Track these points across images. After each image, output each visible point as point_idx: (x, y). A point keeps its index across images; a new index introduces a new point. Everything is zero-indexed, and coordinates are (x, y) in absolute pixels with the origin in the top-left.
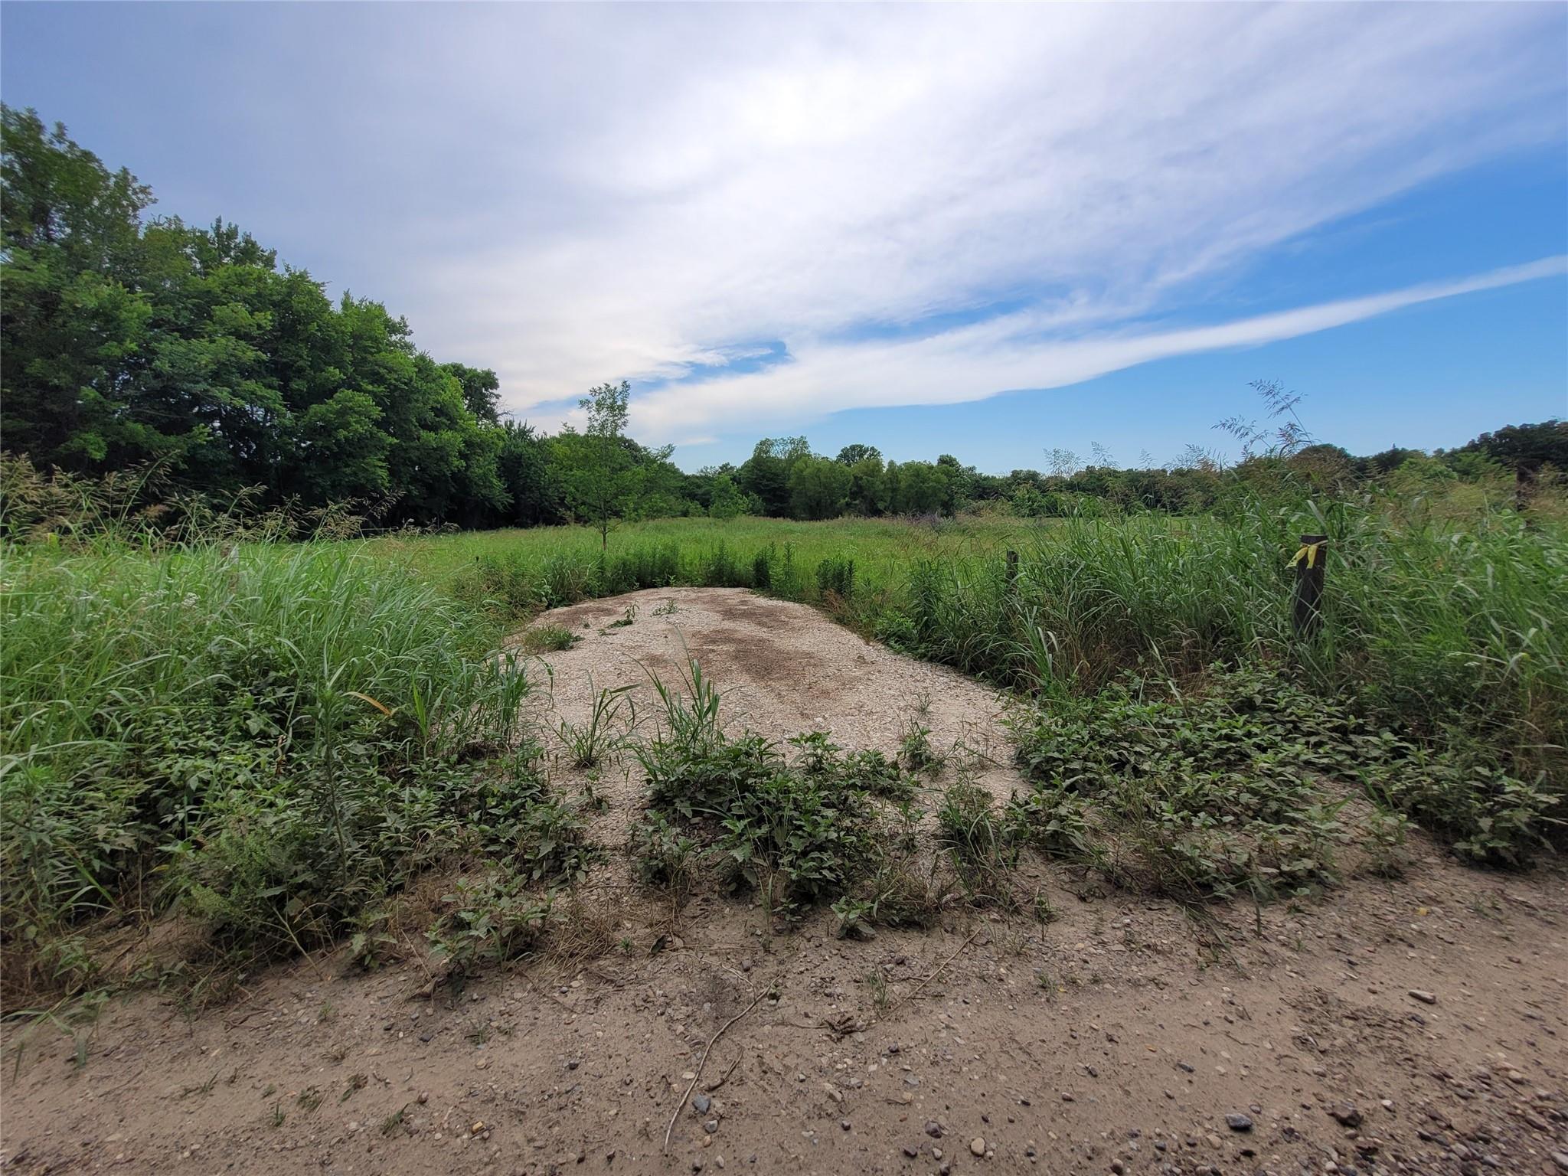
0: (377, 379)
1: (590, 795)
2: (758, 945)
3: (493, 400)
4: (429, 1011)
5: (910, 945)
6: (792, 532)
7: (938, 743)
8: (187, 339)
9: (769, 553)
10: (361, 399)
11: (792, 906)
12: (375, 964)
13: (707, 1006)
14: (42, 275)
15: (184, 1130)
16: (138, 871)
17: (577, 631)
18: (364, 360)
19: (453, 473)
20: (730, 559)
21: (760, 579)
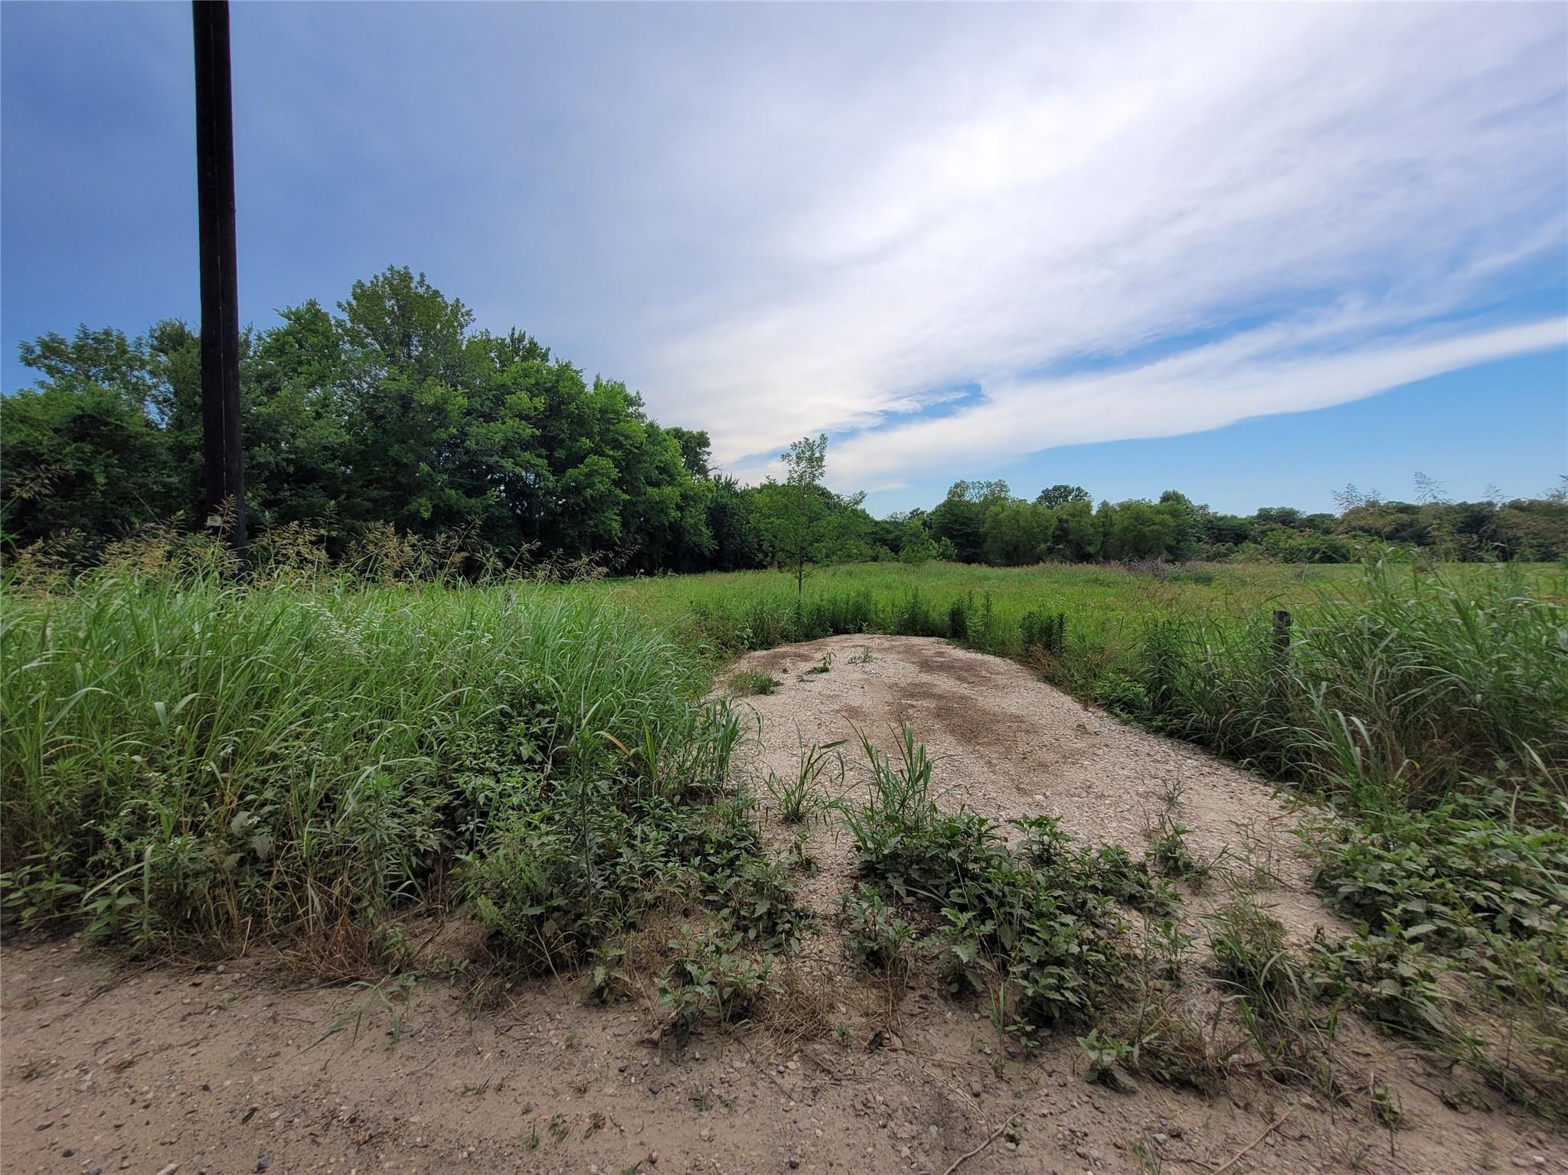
0: (617, 445)
1: (800, 854)
2: (987, 1066)
3: (705, 457)
4: (657, 1060)
5: (1188, 1114)
6: (987, 578)
7: (1199, 847)
8: (487, 422)
9: (966, 602)
10: (605, 462)
11: (1029, 1028)
12: (611, 998)
13: (933, 1129)
14: (404, 383)
15: (465, 1129)
16: (439, 870)
17: (777, 676)
18: (608, 430)
19: (671, 523)
20: (924, 608)
21: (955, 629)
